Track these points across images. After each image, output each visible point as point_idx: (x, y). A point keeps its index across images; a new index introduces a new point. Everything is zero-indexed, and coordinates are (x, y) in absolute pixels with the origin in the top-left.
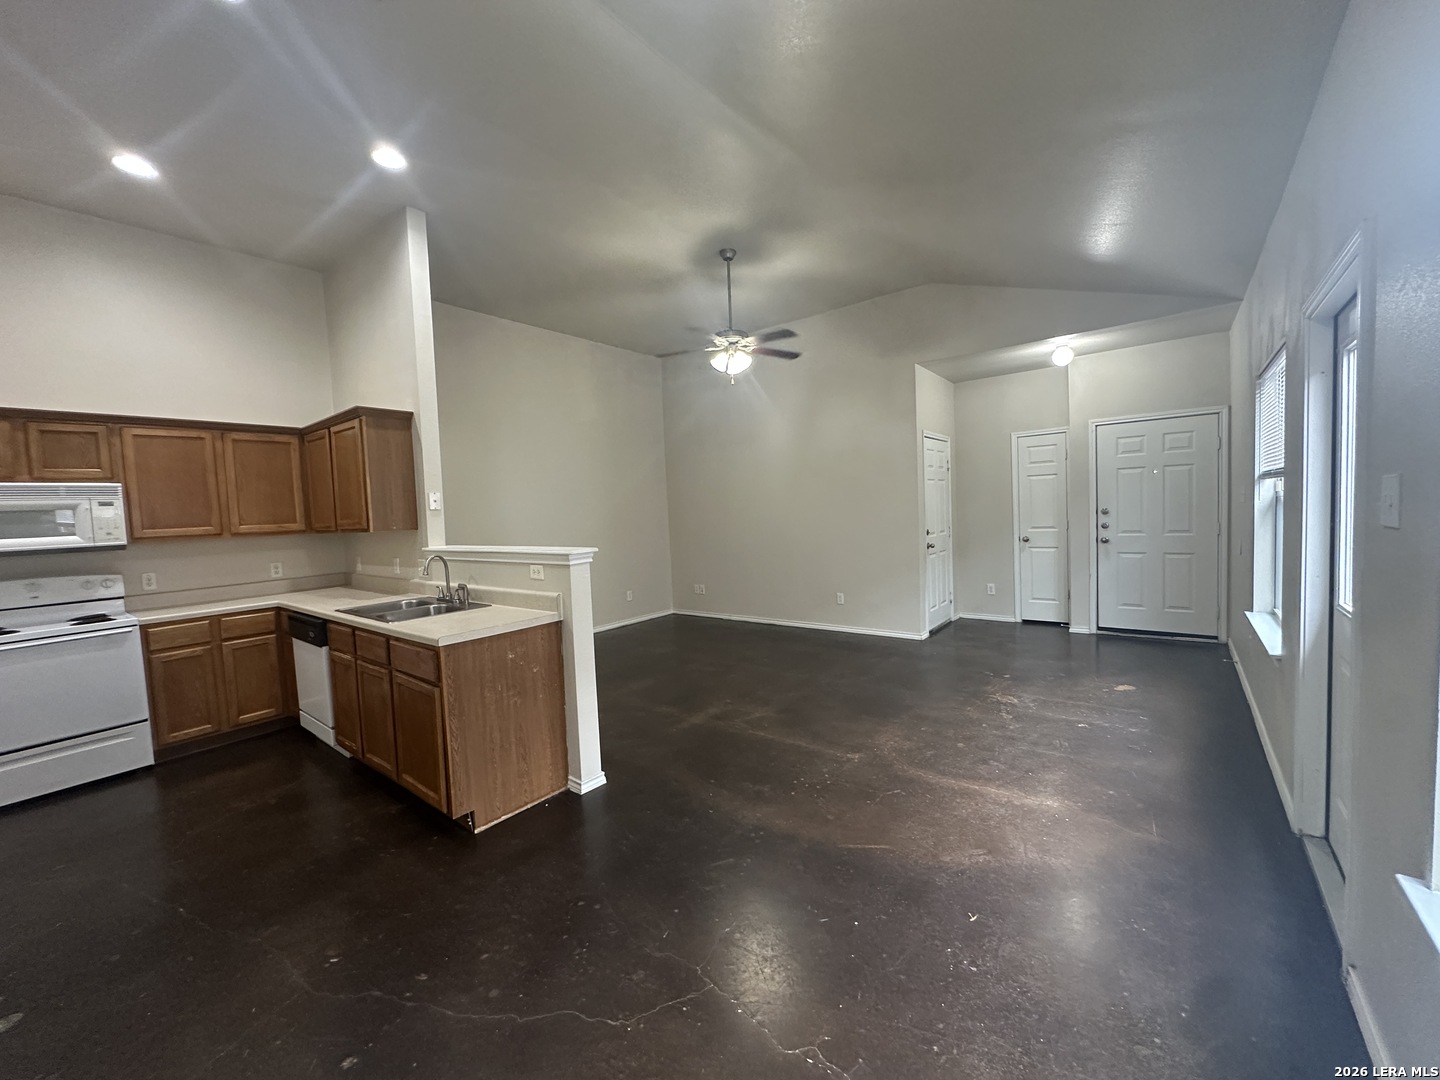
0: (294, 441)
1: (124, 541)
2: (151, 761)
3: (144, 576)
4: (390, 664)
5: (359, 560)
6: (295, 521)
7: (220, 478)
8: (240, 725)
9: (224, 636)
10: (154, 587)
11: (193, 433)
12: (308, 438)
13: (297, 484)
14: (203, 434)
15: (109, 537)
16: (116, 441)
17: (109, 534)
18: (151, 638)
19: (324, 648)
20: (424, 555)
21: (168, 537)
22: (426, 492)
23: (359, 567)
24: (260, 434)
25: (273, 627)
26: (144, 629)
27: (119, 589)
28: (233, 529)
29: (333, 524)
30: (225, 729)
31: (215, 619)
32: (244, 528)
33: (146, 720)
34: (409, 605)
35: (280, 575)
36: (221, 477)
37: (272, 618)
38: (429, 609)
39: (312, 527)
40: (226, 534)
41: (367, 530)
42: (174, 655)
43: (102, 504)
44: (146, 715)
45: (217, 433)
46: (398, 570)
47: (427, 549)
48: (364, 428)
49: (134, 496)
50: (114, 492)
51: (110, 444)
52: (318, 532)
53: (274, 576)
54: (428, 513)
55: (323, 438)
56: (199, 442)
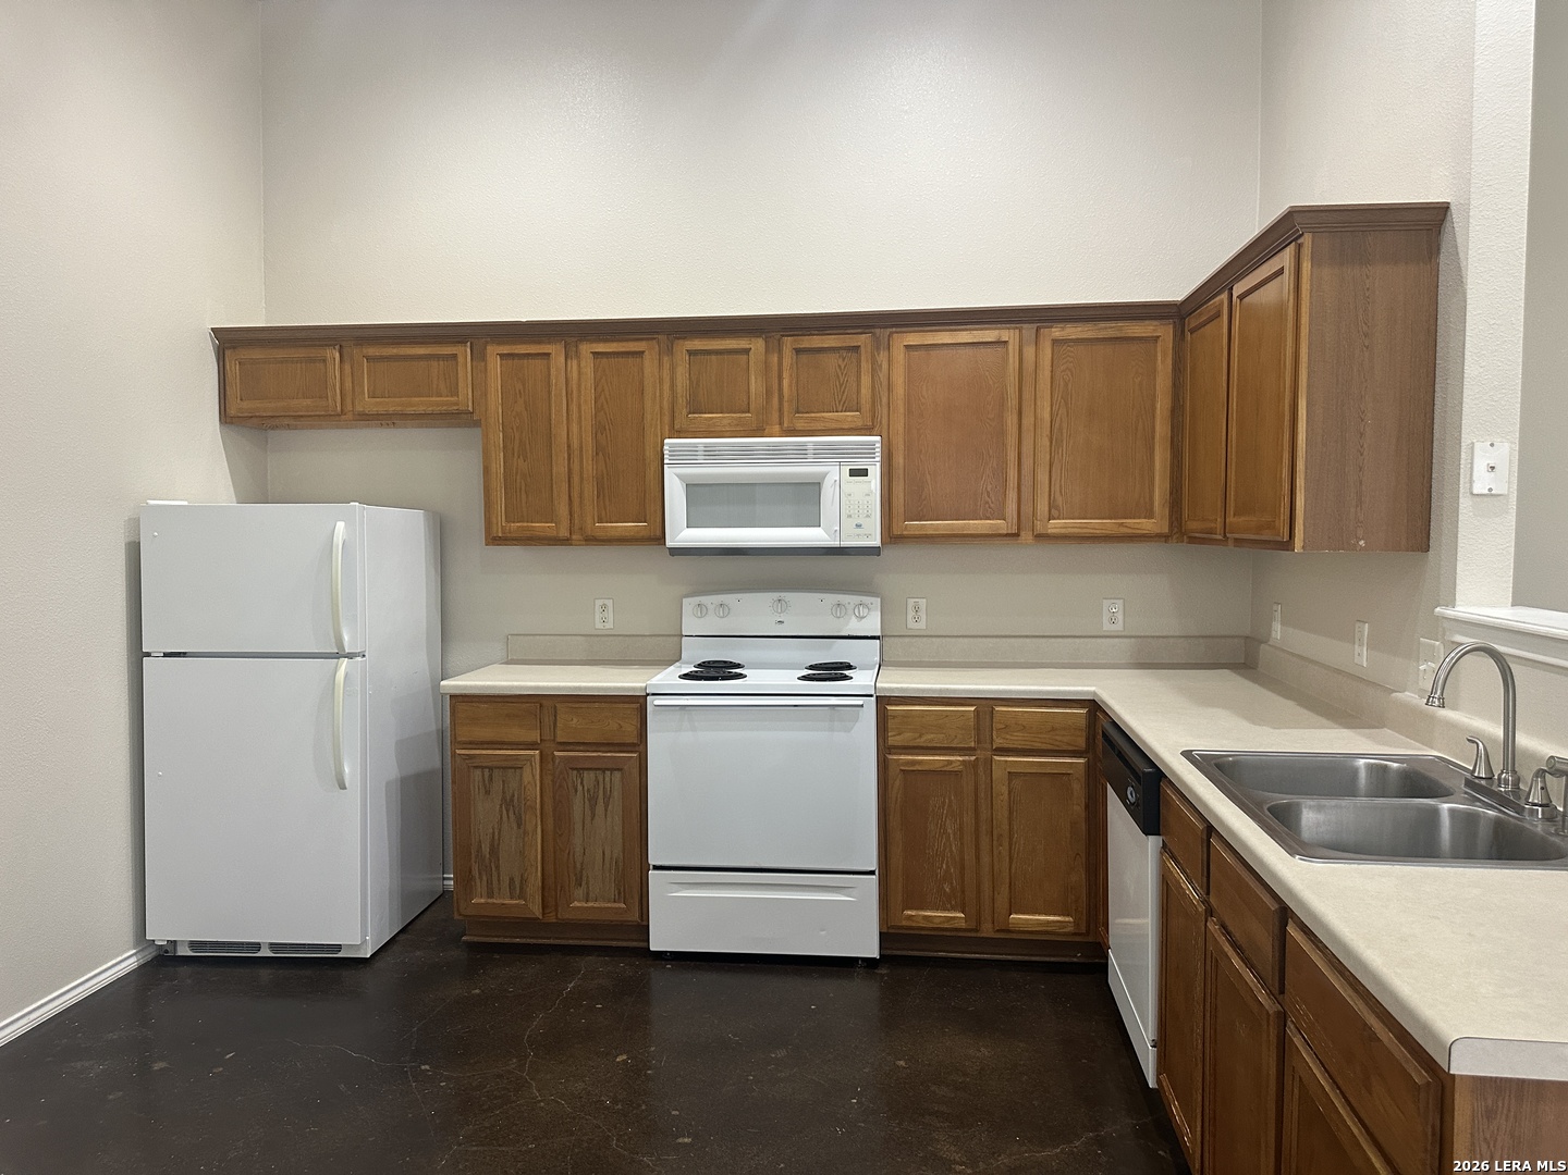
0: (1165, 332)
1: (877, 542)
2: (875, 953)
3: (911, 602)
4: (1282, 992)
5: (1278, 615)
6: (1150, 515)
7: (1024, 421)
8: (1009, 931)
9: (998, 742)
10: (922, 625)
11: (989, 335)
12: (1192, 322)
13: (1162, 429)
14: (1005, 334)
15: (859, 531)
16: (882, 357)
17: (858, 526)
18: (891, 724)
19: (1152, 838)
20: (1439, 627)
21: (943, 536)
22: (1466, 439)
23: (1277, 631)
24: (1102, 325)
25: (1081, 743)
26: (883, 701)
27: (872, 624)
28: (1039, 528)
29: (1219, 525)
30: (987, 931)
31: (986, 706)
32: (1056, 525)
33: (872, 873)
34: (1379, 772)
35: (1118, 627)
36: (1028, 421)
37: (1083, 723)
38: (1435, 812)
39: (1182, 530)
40: (1026, 536)
41: (1288, 545)
42: (920, 762)
43: (854, 473)
44: (874, 866)
45: (1029, 330)
46: (1362, 657)
47: (1449, 612)
48: (1306, 266)
49: (899, 460)
50: (867, 451)
51: (874, 361)
52: (1193, 540)
53: (1107, 627)
54: (1465, 503)
55: (1218, 315)
56: (1000, 349)
